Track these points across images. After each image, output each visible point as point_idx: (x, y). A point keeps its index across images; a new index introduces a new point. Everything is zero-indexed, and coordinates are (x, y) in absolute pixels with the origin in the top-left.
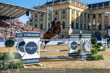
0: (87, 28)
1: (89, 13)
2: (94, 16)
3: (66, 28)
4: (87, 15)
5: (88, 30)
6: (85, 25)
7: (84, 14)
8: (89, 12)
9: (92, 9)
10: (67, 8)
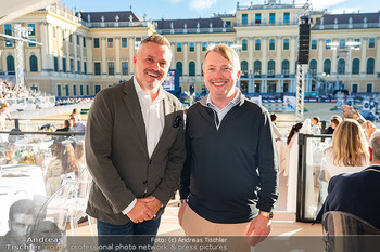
0: (83, 71)
1: (85, 35)
2: (97, 43)
3: (42, 70)
4: (81, 40)
5: (85, 73)
6: (79, 62)
7: (75, 38)
8: (84, 33)
9: (90, 24)
10: (40, 23)
